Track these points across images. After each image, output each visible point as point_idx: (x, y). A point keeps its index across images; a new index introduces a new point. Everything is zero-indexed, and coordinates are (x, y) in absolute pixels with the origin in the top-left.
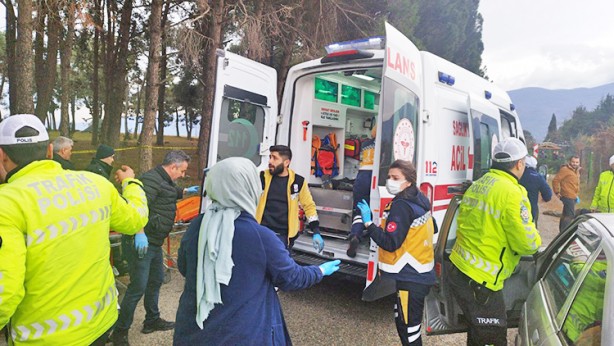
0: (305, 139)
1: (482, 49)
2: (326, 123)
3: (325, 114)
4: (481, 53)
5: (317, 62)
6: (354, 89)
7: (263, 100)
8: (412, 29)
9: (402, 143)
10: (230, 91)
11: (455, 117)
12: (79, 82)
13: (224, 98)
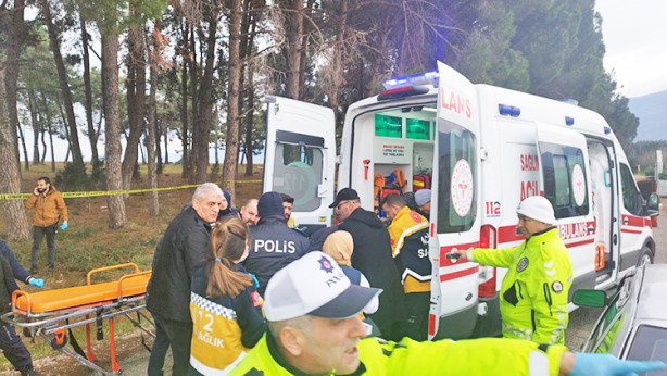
0: (366, 178)
1: (604, 51)
2: (389, 160)
3: (388, 150)
4: (601, 56)
5: (373, 100)
6: (421, 122)
7: (320, 141)
8: (508, 42)
9: (460, 185)
10: (281, 135)
11: (525, 151)
12: (171, 114)
13: (277, 143)
